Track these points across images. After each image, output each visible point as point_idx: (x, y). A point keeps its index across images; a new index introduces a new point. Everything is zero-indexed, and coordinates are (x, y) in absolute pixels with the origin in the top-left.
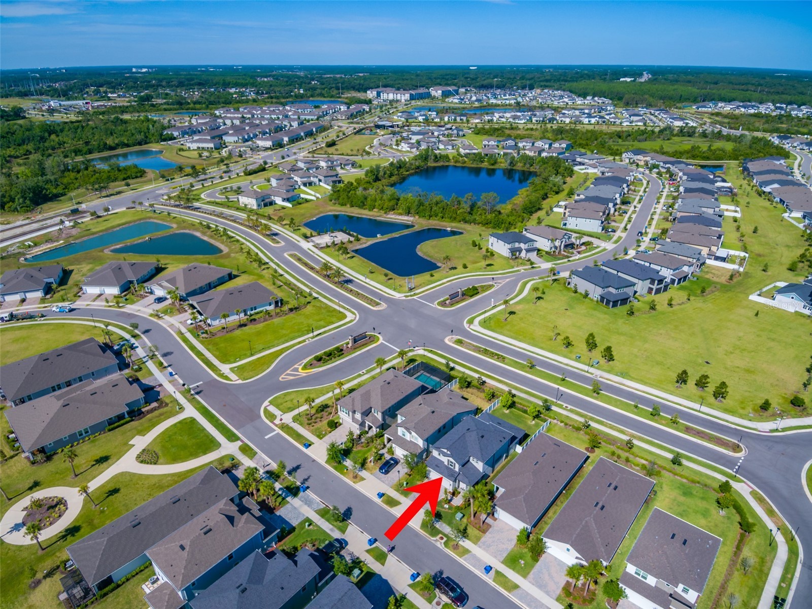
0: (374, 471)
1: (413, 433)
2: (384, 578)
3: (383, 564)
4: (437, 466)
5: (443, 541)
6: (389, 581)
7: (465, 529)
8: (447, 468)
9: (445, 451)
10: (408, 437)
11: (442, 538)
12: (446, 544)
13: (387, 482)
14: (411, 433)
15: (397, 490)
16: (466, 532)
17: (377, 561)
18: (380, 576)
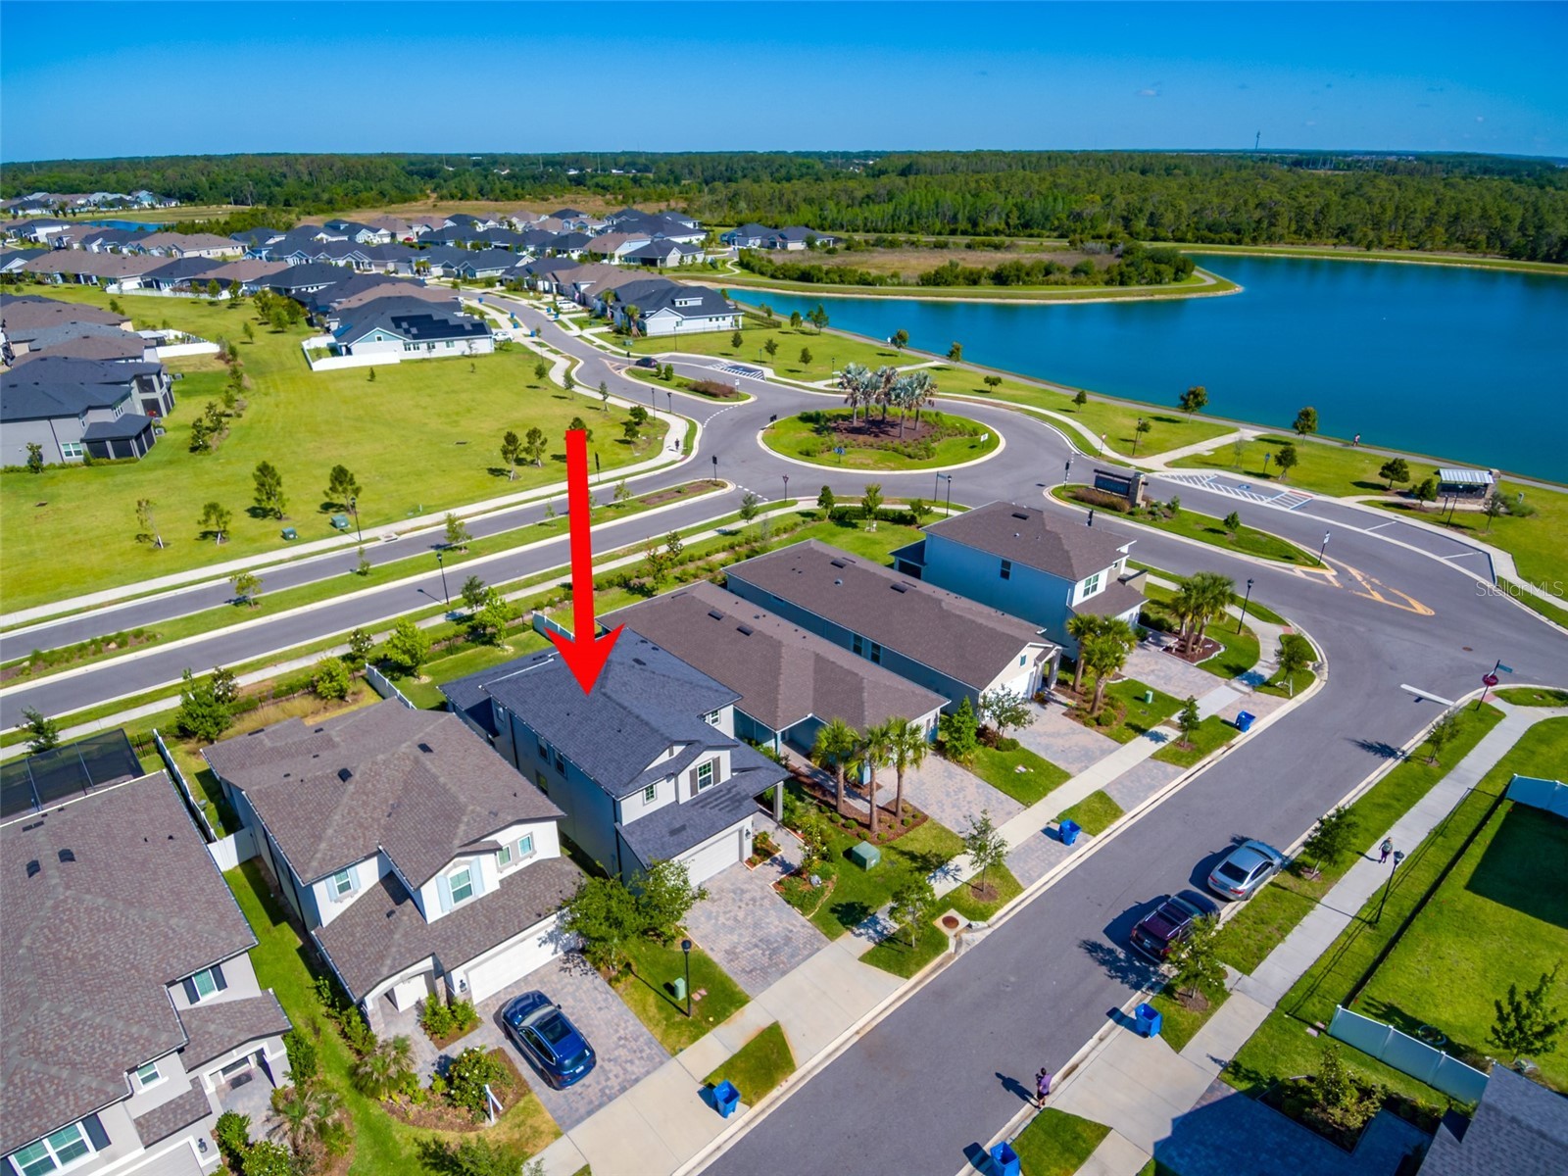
0: (546, 1120)
1: (503, 838)
2: (1166, 1132)
3: (1102, 1131)
4: (674, 832)
5: (963, 921)
6: (1178, 1114)
7: (913, 857)
8: (698, 803)
9: (665, 757)
10: (487, 875)
11: (951, 922)
12: (975, 914)
13: (637, 1069)
14: (495, 849)
15: (698, 1031)
16: (923, 857)
17: (1088, 1152)
18: (1161, 1147)
